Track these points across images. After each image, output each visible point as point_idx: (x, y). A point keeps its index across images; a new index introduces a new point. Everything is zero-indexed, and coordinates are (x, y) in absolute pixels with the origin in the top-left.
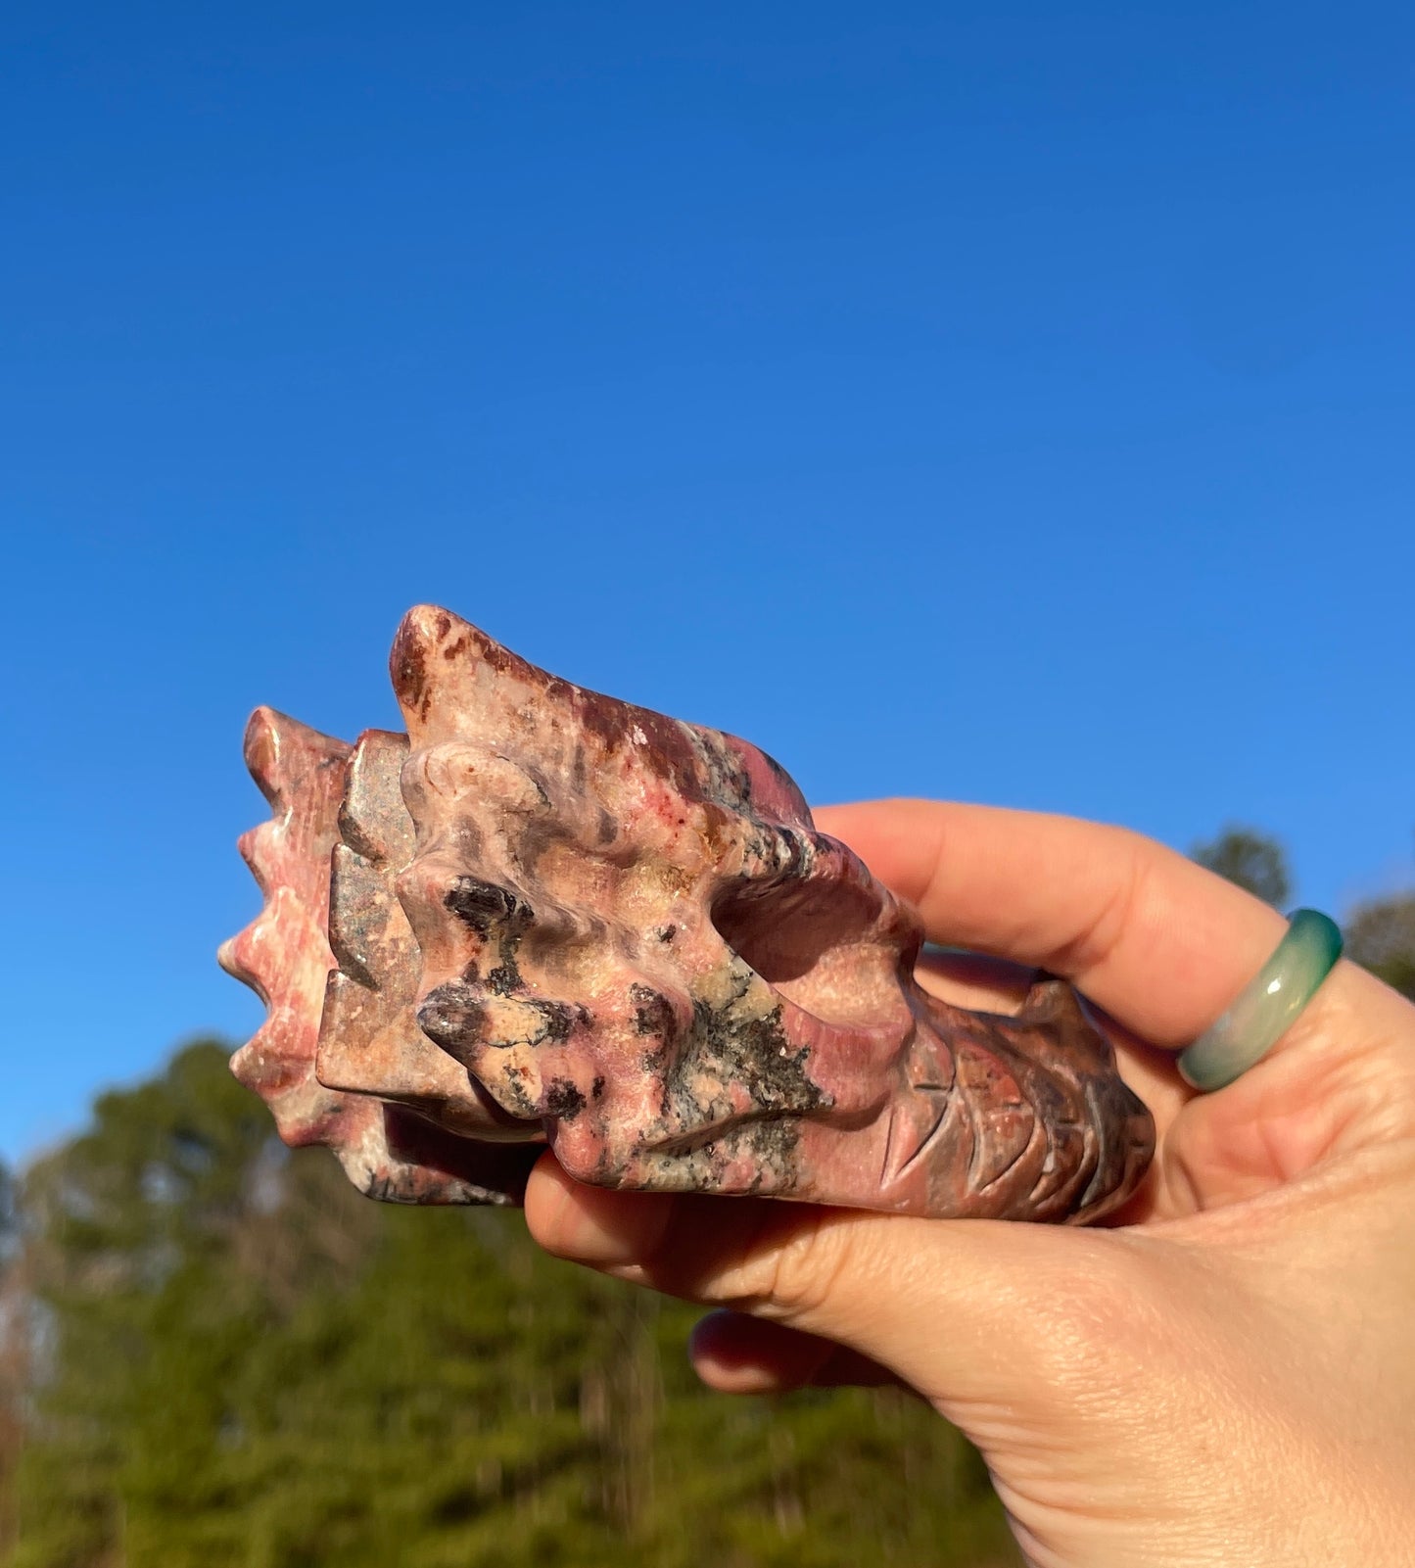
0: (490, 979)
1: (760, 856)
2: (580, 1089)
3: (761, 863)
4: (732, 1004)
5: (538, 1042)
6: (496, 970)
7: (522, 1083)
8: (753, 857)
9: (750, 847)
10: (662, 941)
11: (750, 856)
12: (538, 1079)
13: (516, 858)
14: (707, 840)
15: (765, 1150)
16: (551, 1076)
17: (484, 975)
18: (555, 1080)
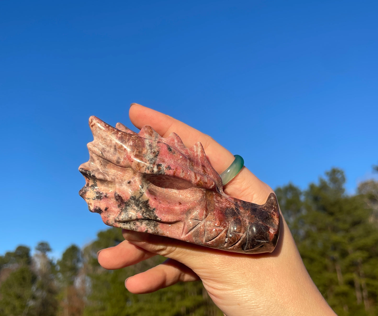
0: (91, 186)
1: (149, 169)
2: (102, 209)
3: (149, 171)
4: (140, 197)
5: (94, 199)
6: (92, 185)
7: (90, 206)
8: (147, 170)
9: (147, 168)
10: (128, 183)
11: (146, 170)
12: (93, 206)
13: (102, 165)
14: (137, 166)
15: (149, 226)
16: (96, 206)
17: (90, 185)
18: (96, 207)
